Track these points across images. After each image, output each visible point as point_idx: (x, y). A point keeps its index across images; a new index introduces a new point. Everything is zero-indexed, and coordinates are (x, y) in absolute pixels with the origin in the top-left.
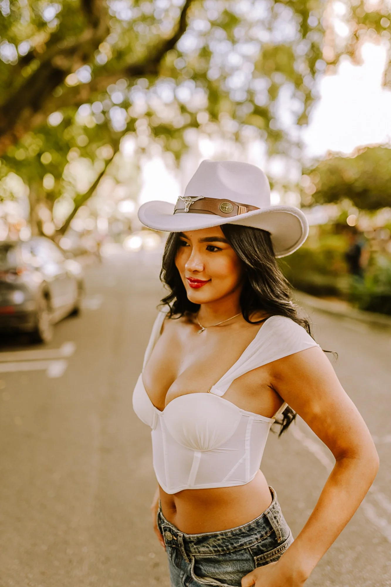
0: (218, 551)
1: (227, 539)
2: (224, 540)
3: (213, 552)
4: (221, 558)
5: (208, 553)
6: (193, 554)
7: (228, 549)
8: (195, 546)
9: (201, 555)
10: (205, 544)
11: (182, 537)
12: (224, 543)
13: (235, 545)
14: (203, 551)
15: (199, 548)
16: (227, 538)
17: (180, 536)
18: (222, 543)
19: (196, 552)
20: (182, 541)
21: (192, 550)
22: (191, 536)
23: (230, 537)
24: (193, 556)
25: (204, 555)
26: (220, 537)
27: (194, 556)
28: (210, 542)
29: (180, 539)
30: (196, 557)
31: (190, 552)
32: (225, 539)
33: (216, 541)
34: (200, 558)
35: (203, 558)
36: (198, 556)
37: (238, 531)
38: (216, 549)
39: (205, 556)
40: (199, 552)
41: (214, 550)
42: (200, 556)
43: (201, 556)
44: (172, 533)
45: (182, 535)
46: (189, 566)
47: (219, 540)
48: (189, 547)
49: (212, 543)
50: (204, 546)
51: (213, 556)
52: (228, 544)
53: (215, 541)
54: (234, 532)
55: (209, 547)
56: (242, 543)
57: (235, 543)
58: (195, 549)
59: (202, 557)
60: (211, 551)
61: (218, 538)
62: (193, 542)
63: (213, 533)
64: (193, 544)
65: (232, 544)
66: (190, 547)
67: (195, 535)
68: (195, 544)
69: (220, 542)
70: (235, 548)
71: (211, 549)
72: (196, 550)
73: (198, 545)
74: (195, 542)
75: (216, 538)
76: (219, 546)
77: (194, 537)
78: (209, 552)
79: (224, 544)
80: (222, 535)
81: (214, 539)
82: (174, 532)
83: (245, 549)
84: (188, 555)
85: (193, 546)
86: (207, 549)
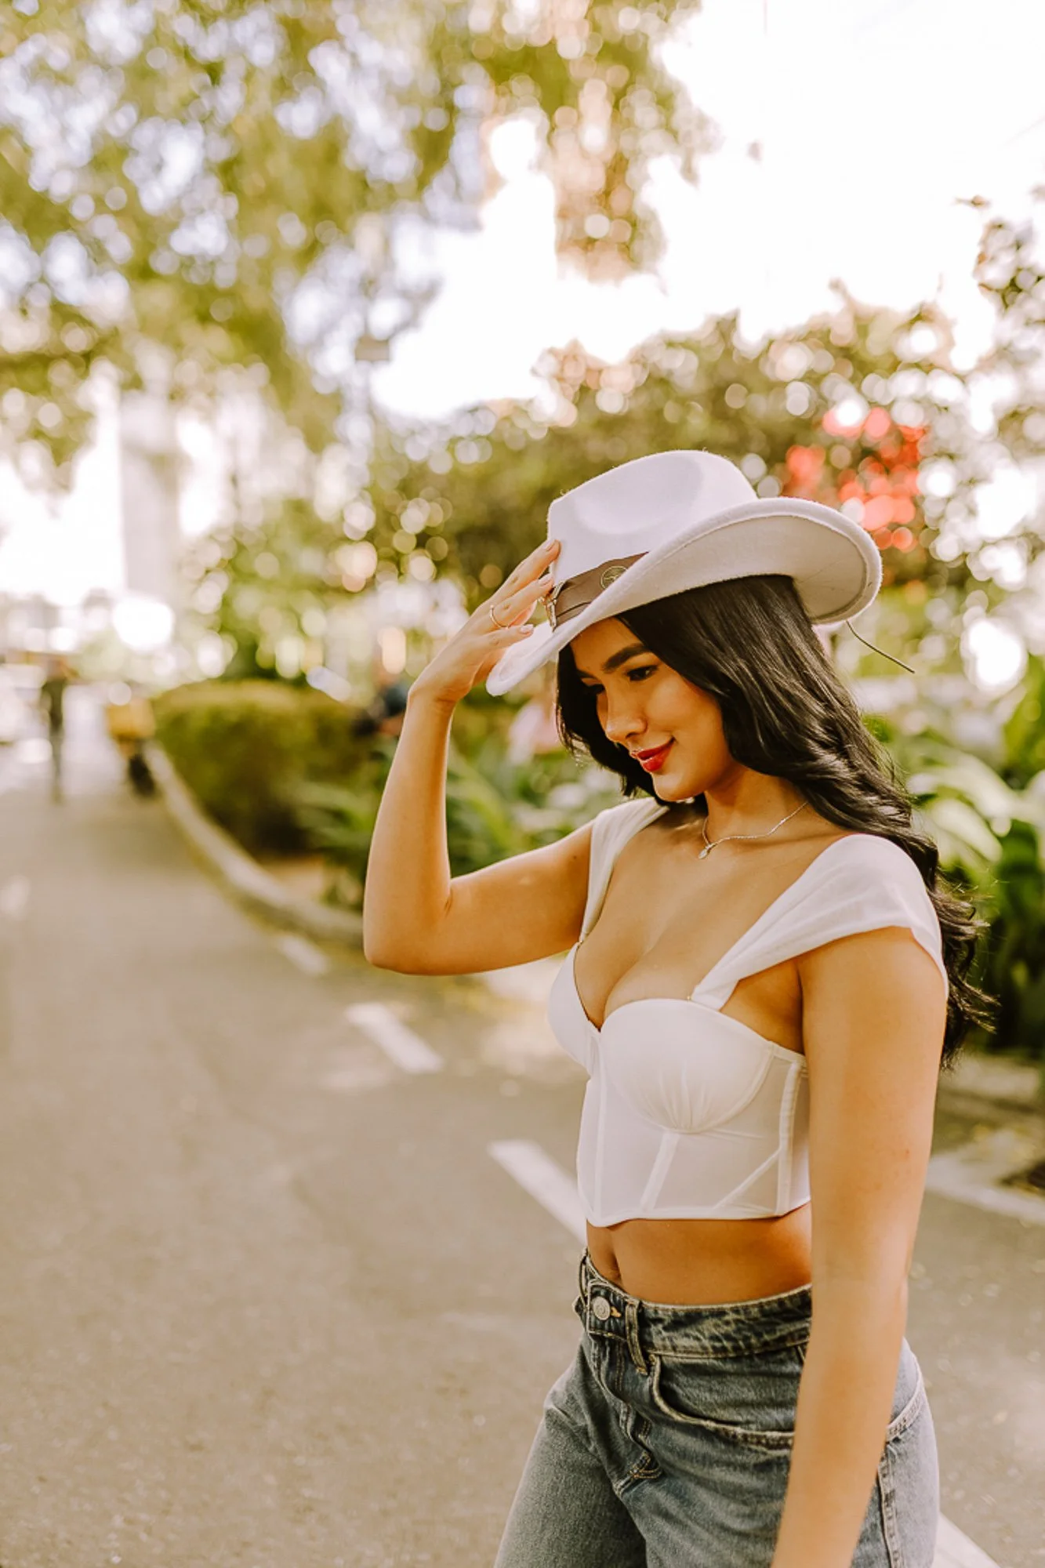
0: (724, 1349)
1: (747, 1322)
2: (740, 1325)
3: (711, 1350)
4: (729, 1367)
5: (698, 1353)
6: (658, 1352)
7: (749, 1347)
8: (665, 1334)
9: (679, 1355)
10: (692, 1329)
11: (637, 1307)
12: (738, 1330)
13: (767, 1337)
14: (684, 1347)
15: (674, 1340)
16: (749, 1319)
17: (632, 1306)
18: (735, 1332)
19: (665, 1348)
20: (635, 1316)
21: (657, 1341)
22: (661, 1306)
23: (755, 1319)
24: (656, 1355)
25: (685, 1355)
26: (731, 1317)
27: (660, 1356)
28: (704, 1326)
29: (631, 1313)
30: (664, 1359)
31: (651, 1345)
32: (742, 1322)
33: (719, 1326)
34: (674, 1362)
35: (681, 1364)
36: (670, 1358)
37: (776, 1305)
38: (717, 1344)
39: (687, 1358)
40: (674, 1348)
41: (714, 1348)
42: (674, 1359)
43: (677, 1357)
44: (612, 1300)
45: (636, 1303)
46: (646, 1382)
47: (727, 1323)
48: (650, 1334)
49: (708, 1330)
50: (687, 1336)
51: (710, 1361)
52: (749, 1334)
53: (716, 1326)
54: (766, 1307)
55: (702, 1338)
56: (784, 1333)
57: (768, 1333)
58: (663, 1339)
59: (680, 1360)
60: (704, 1348)
61: (727, 1318)
62: (660, 1320)
63: (715, 1307)
64: (660, 1326)
65: (759, 1335)
66: (654, 1334)
67: (670, 1307)
68: (665, 1329)
69: (730, 1329)
70: (766, 1344)
71: (707, 1343)
72: (668, 1343)
73: (673, 1331)
74: (666, 1323)
75: (720, 1319)
76: (728, 1337)
77: (667, 1310)
78: (700, 1350)
79: (740, 1333)
80: (736, 1311)
81: (715, 1320)
82: (618, 1298)
83: (788, 1350)
84: (646, 1356)
85: (660, 1333)
86: (695, 1343)
